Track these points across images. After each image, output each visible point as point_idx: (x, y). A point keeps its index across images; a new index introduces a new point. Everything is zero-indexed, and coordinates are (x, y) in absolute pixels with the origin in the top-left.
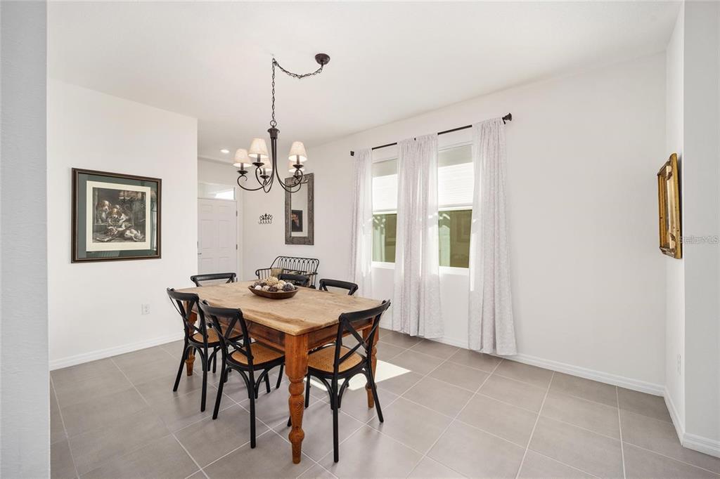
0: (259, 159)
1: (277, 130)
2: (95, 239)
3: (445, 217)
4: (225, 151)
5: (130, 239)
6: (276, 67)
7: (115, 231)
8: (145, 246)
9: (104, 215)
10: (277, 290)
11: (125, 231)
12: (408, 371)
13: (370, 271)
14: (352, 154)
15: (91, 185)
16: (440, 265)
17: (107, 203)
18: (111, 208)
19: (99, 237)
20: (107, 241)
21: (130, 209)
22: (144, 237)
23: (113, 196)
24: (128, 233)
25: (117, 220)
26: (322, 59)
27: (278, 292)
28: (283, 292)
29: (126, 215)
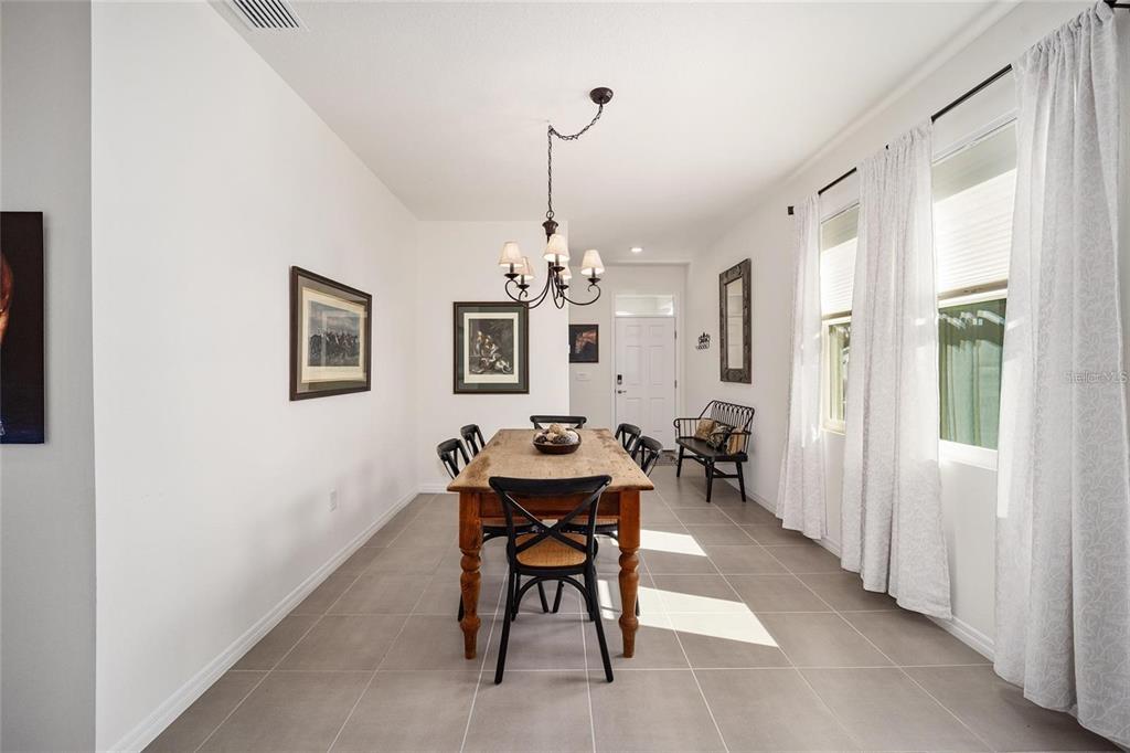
0: (512, 269)
1: (554, 223)
2: (471, 372)
3: (985, 320)
4: (637, 250)
5: (500, 371)
6: (554, 137)
7: (487, 362)
8: (513, 378)
9: (478, 346)
10: (546, 440)
11: (495, 362)
12: (774, 644)
13: (814, 438)
14: (791, 211)
15: (468, 316)
16: (941, 437)
17: (480, 333)
18: (484, 338)
19: (476, 368)
20: (481, 373)
21: (500, 338)
22: (512, 369)
23: (483, 325)
24: (498, 364)
25: (488, 351)
26: (601, 96)
27: (546, 443)
28: (551, 444)
29: (496, 345)
